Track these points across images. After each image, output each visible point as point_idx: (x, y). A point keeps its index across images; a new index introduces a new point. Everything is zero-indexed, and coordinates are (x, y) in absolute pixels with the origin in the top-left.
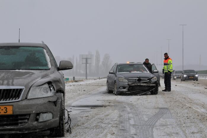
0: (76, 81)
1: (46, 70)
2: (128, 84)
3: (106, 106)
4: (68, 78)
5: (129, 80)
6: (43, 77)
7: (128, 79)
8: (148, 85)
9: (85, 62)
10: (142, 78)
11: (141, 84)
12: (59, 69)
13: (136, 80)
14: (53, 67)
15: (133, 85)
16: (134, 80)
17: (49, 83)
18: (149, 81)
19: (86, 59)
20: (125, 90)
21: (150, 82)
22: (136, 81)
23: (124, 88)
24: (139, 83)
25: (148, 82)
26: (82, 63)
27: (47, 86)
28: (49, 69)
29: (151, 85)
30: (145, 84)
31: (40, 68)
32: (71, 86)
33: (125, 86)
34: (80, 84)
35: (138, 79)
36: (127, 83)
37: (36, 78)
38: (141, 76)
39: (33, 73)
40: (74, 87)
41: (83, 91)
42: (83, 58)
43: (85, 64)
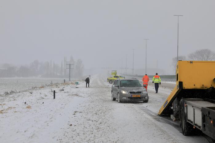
19: (70, 65)
42: (67, 64)
43: (69, 69)
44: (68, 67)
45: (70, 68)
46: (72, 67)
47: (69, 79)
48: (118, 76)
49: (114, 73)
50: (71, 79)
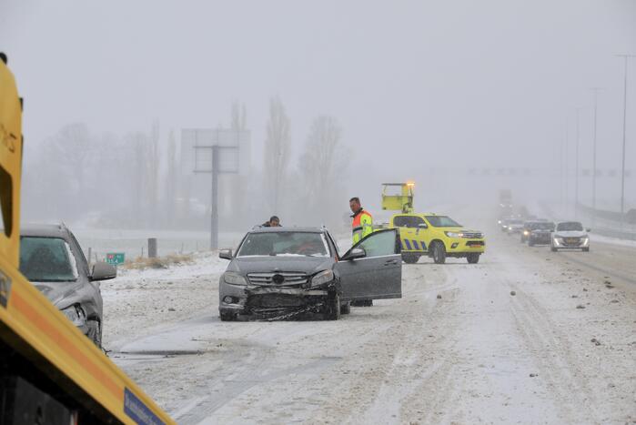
0: (158, 265)
1: (69, 281)
2: (247, 291)
3: (204, 353)
4: (123, 255)
5: (251, 279)
6: (67, 295)
7: (246, 276)
8: (304, 292)
9: (211, 162)
10: (284, 274)
11: (284, 291)
12: (91, 279)
13: (267, 278)
14: (82, 277)
15: (261, 292)
16: (265, 280)
17: (77, 305)
18: (305, 281)
19: (216, 150)
20: (236, 306)
21: (308, 286)
22: (268, 282)
23: (235, 300)
24: (277, 287)
25: (304, 286)
26: (196, 172)
27: (73, 310)
28: (75, 281)
29: (312, 293)
30: (293, 291)
31: (59, 278)
32: (130, 288)
33: (238, 296)
34: (169, 279)
35: (273, 275)
36: (243, 287)
37: (57, 297)
38: (283, 268)
39: (50, 289)
40: (143, 293)
41: (166, 311)
42: (197, 147)
43: (210, 176)
44: (205, 161)
45: (216, 171)
46: (227, 161)
47: (208, 235)
48: (421, 215)
49: (399, 198)
50: (222, 236)
